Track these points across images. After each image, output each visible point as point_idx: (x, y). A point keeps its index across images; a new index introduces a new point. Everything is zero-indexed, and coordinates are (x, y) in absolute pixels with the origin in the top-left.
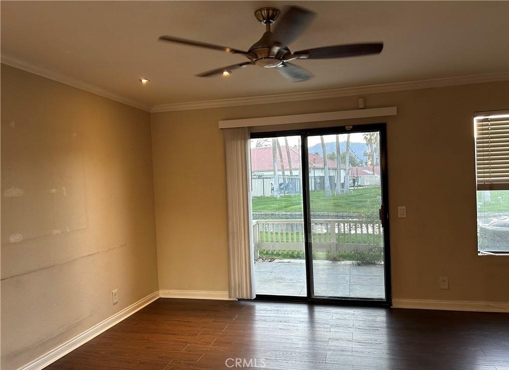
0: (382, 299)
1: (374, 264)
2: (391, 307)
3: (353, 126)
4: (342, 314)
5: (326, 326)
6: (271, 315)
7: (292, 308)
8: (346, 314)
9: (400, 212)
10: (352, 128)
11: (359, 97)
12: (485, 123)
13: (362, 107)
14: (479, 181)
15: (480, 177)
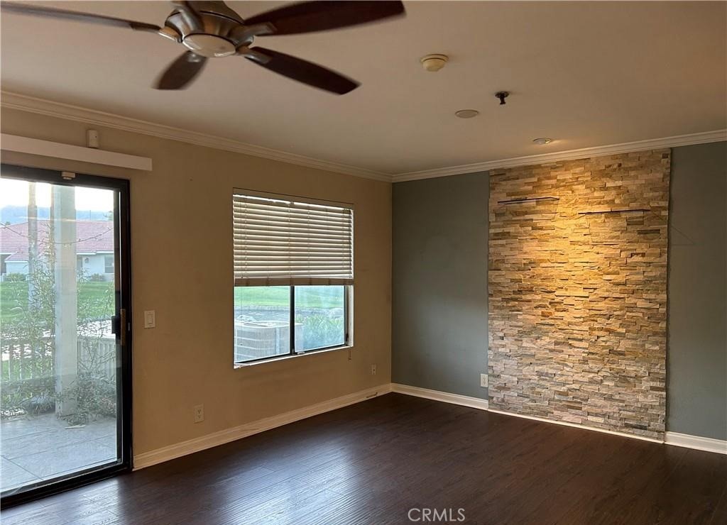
0: (117, 462)
2: (133, 470)
9: (146, 319)
10: (74, 176)
11: (89, 128)
12: (242, 203)
13: (94, 146)
14: (237, 275)
15: (237, 270)
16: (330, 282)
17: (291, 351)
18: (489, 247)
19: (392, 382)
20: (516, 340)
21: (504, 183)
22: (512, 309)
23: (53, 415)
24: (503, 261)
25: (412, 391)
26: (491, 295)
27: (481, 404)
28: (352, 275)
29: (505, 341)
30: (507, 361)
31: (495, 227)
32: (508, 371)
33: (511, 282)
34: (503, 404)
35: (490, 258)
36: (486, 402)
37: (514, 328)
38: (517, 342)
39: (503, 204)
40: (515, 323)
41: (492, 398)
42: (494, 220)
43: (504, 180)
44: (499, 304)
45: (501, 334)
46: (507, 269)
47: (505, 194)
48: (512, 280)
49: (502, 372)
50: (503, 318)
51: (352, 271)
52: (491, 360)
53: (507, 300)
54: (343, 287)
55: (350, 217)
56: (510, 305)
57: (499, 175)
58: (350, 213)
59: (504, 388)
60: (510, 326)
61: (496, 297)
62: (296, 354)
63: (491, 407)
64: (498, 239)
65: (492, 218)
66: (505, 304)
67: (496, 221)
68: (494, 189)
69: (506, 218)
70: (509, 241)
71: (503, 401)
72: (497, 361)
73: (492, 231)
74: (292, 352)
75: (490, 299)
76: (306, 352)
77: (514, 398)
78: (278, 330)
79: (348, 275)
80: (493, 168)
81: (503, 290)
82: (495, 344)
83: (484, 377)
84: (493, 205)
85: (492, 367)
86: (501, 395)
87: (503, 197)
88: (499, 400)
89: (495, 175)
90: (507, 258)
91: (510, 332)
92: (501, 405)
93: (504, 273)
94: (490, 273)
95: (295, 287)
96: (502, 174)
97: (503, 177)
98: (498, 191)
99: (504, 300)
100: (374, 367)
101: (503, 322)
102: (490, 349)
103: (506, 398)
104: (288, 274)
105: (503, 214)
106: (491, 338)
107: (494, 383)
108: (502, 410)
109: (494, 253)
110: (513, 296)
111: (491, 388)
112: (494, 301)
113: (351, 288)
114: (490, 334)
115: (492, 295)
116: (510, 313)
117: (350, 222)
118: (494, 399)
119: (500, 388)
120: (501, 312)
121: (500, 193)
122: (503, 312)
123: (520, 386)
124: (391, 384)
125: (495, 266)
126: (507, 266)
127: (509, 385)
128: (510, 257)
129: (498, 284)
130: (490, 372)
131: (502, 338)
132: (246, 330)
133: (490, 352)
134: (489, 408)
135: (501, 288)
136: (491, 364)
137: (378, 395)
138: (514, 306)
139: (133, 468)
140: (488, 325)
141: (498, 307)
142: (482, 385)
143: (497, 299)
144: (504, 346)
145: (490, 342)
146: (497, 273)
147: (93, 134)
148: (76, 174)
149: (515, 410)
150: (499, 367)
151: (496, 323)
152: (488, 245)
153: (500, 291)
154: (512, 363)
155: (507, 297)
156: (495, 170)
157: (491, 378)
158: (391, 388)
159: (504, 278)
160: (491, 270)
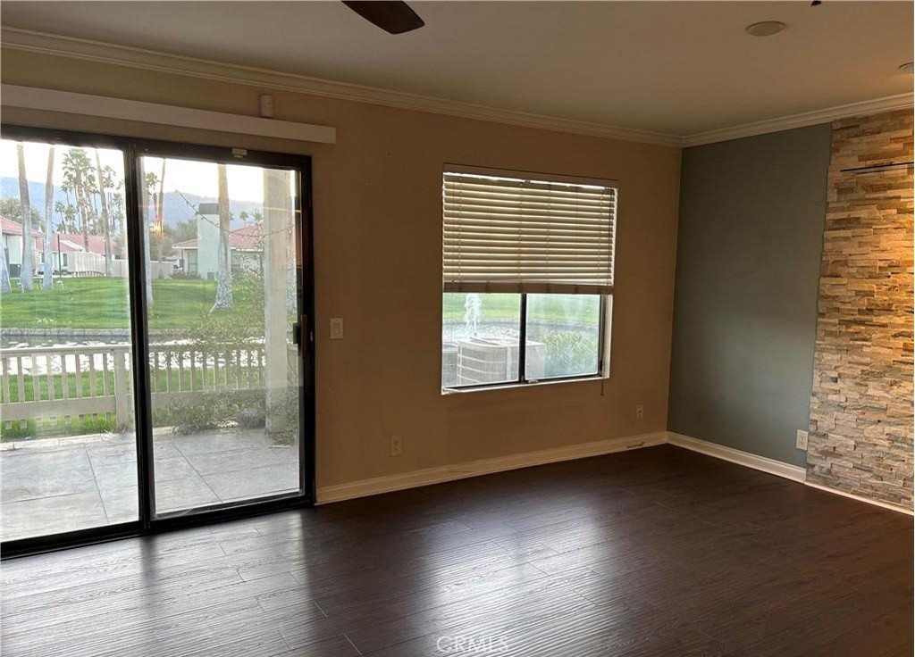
0: (297, 493)
1: (213, 428)
2: (316, 504)
3: (249, 151)
4: (239, 540)
5: (227, 573)
6: (78, 582)
7: (115, 555)
8: (245, 538)
9: (334, 328)
10: (245, 154)
11: (262, 93)
12: (456, 184)
13: (268, 114)
14: (447, 278)
15: (448, 271)
16: (576, 289)
17: (520, 378)
18: (824, 241)
19: (668, 430)
20: (857, 384)
21: (855, 140)
22: (855, 336)
23: (263, 430)
24: (845, 263)
25: (696, 446)
26: (822, 315)
27: (794, 473)
28: (612, 280)
29: (840, 384)
30: (840, 415)
31: (836, 210)
32: (841, 429)
33: (857, 295)
34: (828, 477)
35: (824, 259)
36: (803, 471)
37: (856, 366)
38: (857, 388)
39: (851, 173)
40: (856, 358)
41: (813, 466)
42: (835, 198)
43: (856, 136)
44: (834, 329)
45: (834, 374)
46: (851, 276)
47: (856, 158)
48: (858, 293)
49: (831, 431)
50: (839, 349)
51: (612, 275)
52: (815, 411)
53: (848, 323)
54: (598, 296)
55: (612, 199)
56: (851, 330)
57: (847, 128)
58: (612, 193)
59: (832, 453)
60: (850, 363)
61: (829, 318)
62: (527, 382)
63: (810, 479)
64: (839, 229)
65: (833, 196)
66: (844, 329)
67: (838, 201)
68: (838, 150)
69: (854, 196)
70: (858, 231)
71: (829, 472)
72: (823, 413)
73: (831, 216)
74: (522, 380)
75: (820, 320)
76: (540, 381)
77: (847, 470)
78: (509, 349)
79: (605, 280)
80: (838, 118)
81: (842, 307)
82: (821, 388)
83: (802, 435)
84: (835, 176)
85: (817, 421)
86: (827, 464)
87: (853, 163)
88: (824, 470)
89: (841, 128)
90: (852, 258)
91: (849, 372)
92: (825, 478)
93: (845, 281)
94: (823, 280)
95: (528, 295)
96: (854, 127)
97: (855, 131)
98: (845, 153)
99: (842, 322)
100: (640, 408)
101: (839, 356)
102: (814, 395)
103: (835, 469)
104: (516, 278)
105: (851, 190)
106: (817, 379)
107: (818, 446)
108: (826, 484)
109: (831, 251)
110: (858, 316)
111: (811, 451)
112: (826, 324)
113: (610, 298)
114: (816, 374)
115: (824, 314)
116: (851, 342)
117: (611, 205)
118: (816, 469)
119: (826, 454)
120: (835, 341)
121: (848, 156)
122: (839, 341)
123: (858, 452)
124: (666, 433)
125: (831, 271)
126: (851, 270)
127: (840, 450)
128: (855, 257)
129: (835, 298)
130: (812, 428)
131: (835, 380)
132: (472, 348)
133: (814, 399)
134: (807, 481)
135: (839, 305)
136: (814, 416)
137: (644, 446)
138: (857, 333)
139: (316, 502)
140: (814, 358)
141: (831, 334)
142: (797, 447)
143: (831, 321)
144: (837, 392)
145: (816, 384)
146: (834, 281)
147: (266, 99)
148: (248, 151)
149: (847, 488)
150: (826, 423)
151: (827, 357)
152: (823, 237)
153: (838, 310)
154: (849, 418)
155: (848, 318)
156: (841, 120)
157: (813, 438)
158: (665, 438)
159: (845, 289)
160: (825, 276)
